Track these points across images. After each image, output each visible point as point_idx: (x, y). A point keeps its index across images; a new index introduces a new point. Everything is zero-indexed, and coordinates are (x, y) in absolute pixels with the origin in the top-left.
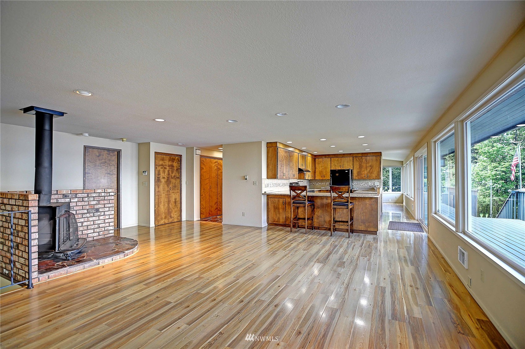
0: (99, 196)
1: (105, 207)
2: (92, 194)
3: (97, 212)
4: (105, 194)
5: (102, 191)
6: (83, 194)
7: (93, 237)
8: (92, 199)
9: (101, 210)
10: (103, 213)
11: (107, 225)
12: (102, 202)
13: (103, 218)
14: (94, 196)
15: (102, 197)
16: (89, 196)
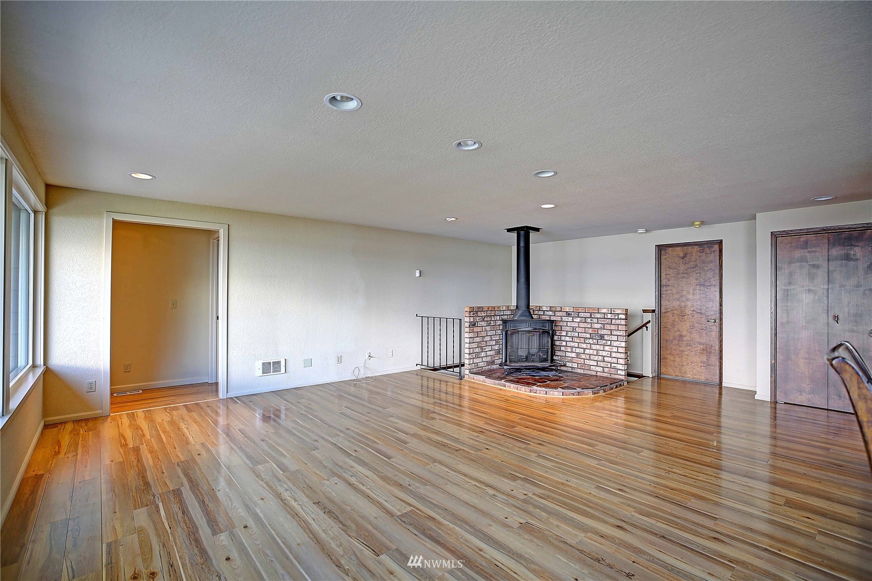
0: (604, 318)
1: (611, 334)
2: (596, 314)
3: (601, 339)
4: (612, 316)
5: (608, 311)
6: (586, 314)
7: (597, 372)
8: (595, 321)
9: (606, 337)
10: (609, 343)
11: (615, 360)
12: (608, 327)
13: (609, 350)
14: (598, 317)
15: (608, 320)
16: (593, 316)
